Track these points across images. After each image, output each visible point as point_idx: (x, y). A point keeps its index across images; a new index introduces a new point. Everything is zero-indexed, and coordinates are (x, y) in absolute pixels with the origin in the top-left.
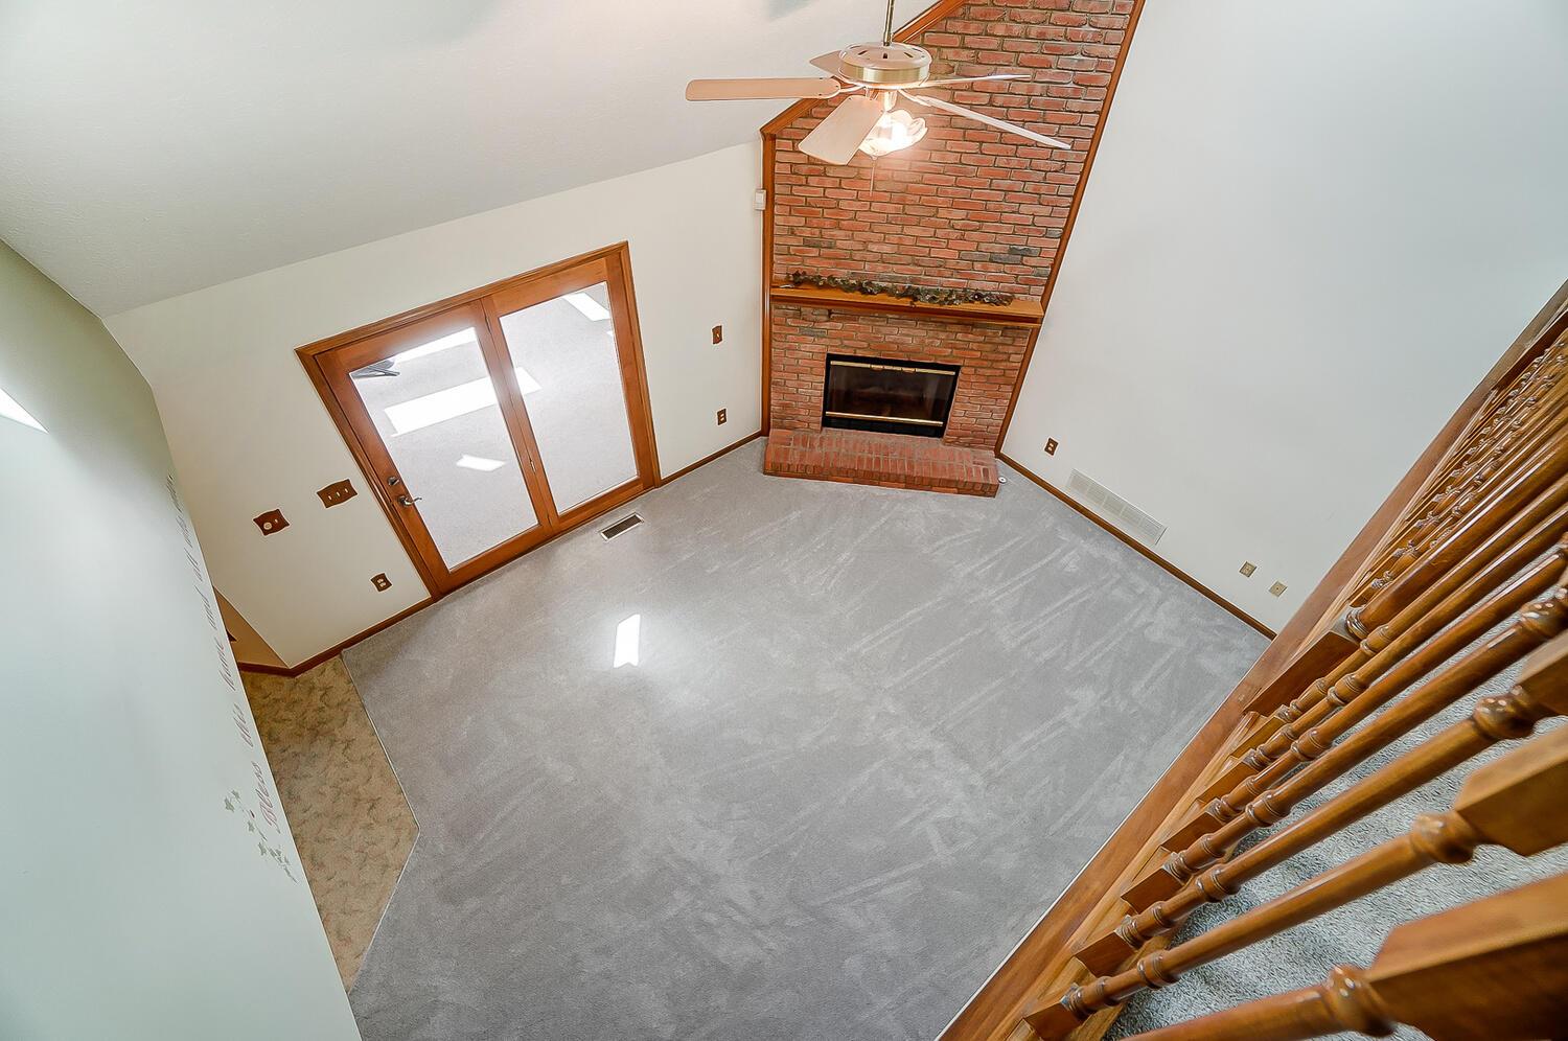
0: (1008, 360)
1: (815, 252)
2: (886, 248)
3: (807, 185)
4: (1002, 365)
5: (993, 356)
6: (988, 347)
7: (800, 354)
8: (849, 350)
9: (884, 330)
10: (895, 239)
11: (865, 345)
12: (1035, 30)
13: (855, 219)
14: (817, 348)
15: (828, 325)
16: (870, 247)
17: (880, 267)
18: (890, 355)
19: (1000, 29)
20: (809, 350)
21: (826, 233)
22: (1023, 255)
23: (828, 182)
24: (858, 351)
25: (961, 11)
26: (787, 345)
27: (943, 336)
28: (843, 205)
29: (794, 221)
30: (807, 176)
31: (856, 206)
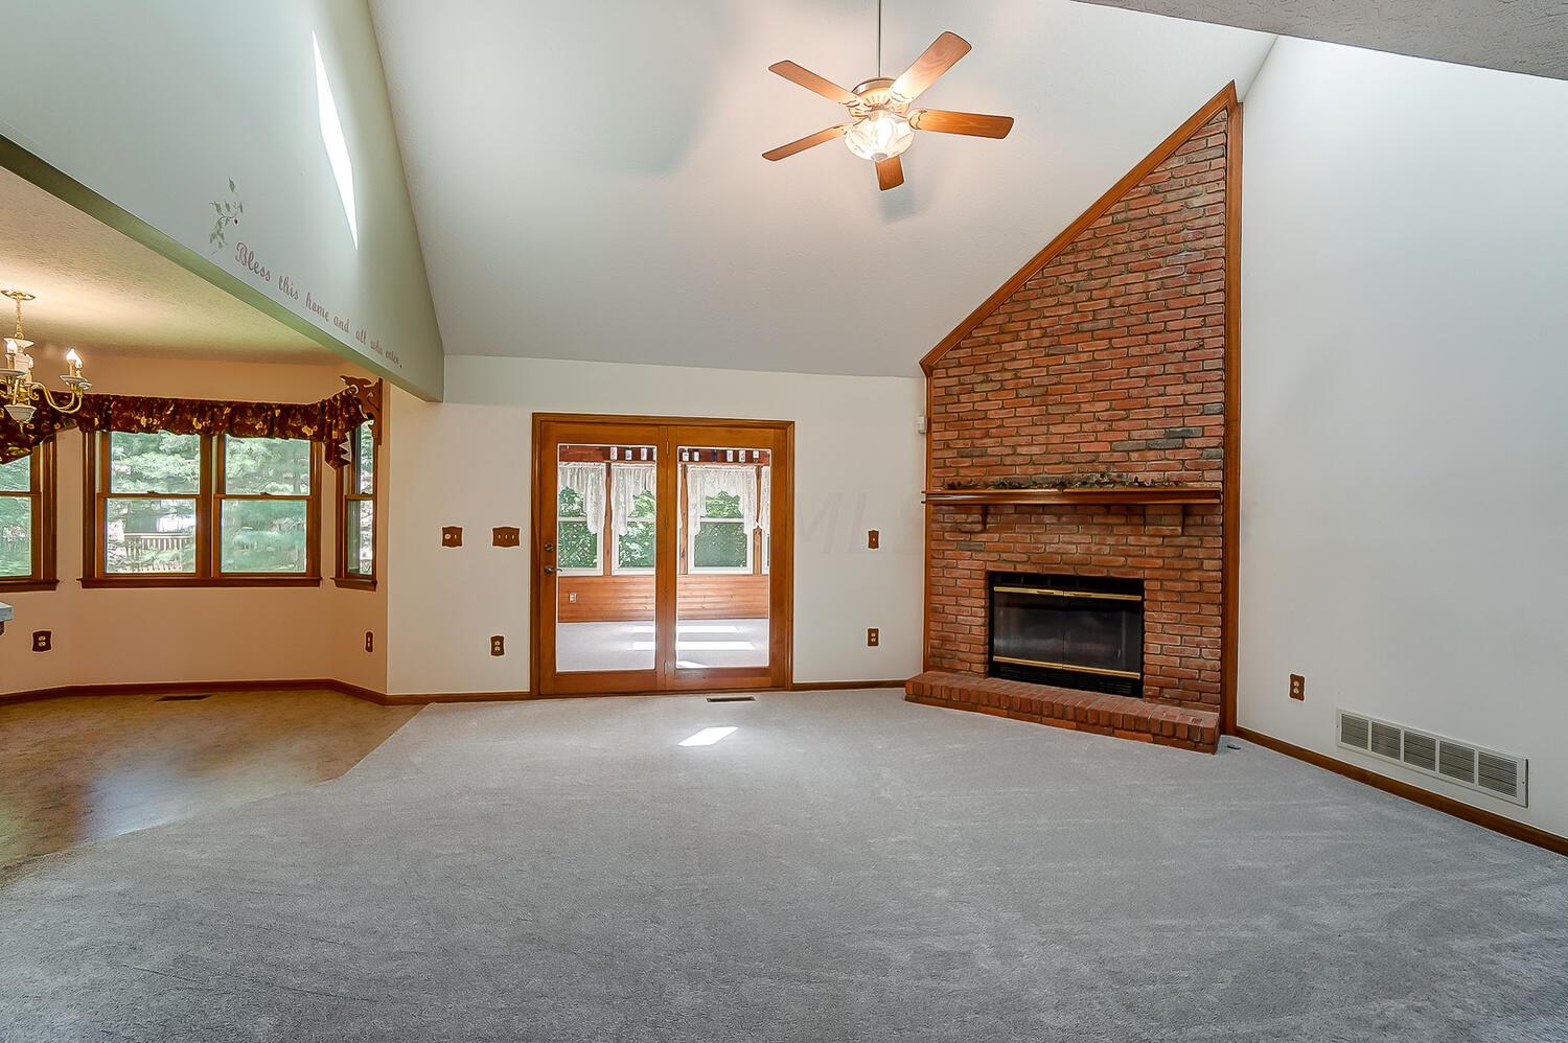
0: (1200, 568)
1: (967, 462)
2: (1035, 450)
3: (959, 402)
4: (1195, 576)
5: (1178, 564)
6: (1169, 552)
7: (957, 573)
8: (1008, 565)
9: (1043, 538)
10: (1042, 439)
11: (1025, 557)
12: (1136, 245)
13: (1002, 426)
14: (975, 565)
15: (984, 537)
16: (1019, 450)
17: (1031, 470)
18: (1053, 569)
19: (1106, 252)
20: (969, 567)
21: (978, 443)
22: (1183, 438)
23: (976, 397)
24: (1018, 566)
25: (1070, 247)
26: (944, 563)
27: (1110, 540)
28: (991, 415)
29: (951, 435)
30: (958, 395)
31: (1002, 414)
